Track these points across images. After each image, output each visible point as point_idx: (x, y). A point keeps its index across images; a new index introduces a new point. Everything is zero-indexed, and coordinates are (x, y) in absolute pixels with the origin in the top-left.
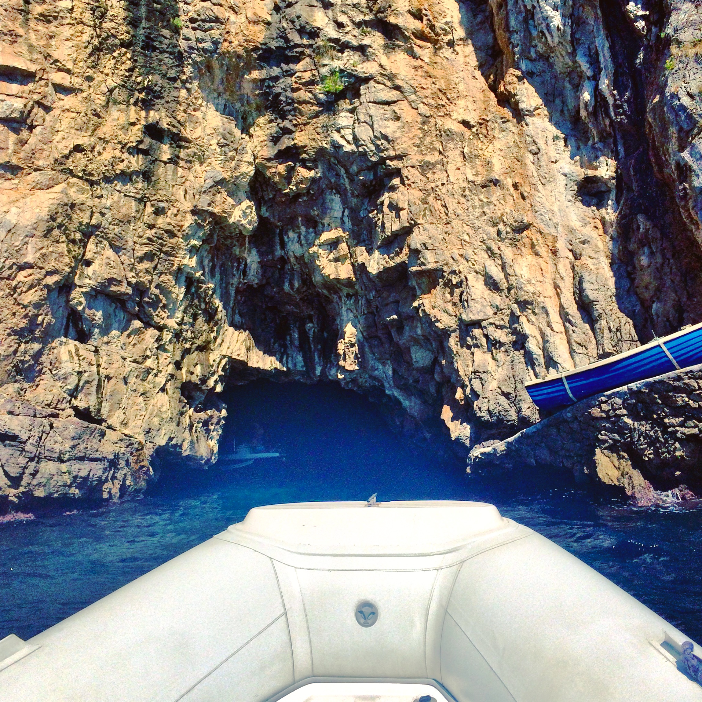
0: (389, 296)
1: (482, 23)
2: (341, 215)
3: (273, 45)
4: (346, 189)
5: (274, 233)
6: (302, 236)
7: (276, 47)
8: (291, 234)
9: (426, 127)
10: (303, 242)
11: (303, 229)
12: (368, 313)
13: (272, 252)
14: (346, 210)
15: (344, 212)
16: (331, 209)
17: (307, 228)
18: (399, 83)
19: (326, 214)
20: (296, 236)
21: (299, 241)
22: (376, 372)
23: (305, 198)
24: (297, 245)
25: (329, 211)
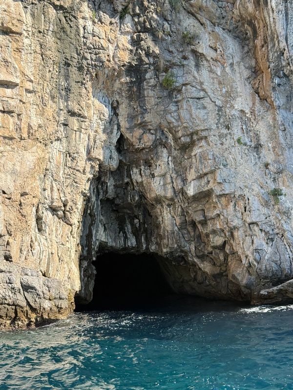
0: (198, 206)
1: (248, 52)
2: (167, 160)
3: (134, 63)
4: (171, 145)
5: (124, 168)
6: (142, 171)
7: (135, 65)
8: (135, 170)
9: (220, 113)
10: (143, 175)
11: (142, 167)
12: (182, 215)
13: (123, 180)
14: (170, 157)
15: (168, 158)
16: (162, 157)
17: (145, 167)
18: (204, 87)
19: (159, 159)
20: (138, 170)
21: (140, 174)
22: (186, 248)
23: (147, 150)
24: (139, 176)
25: (160, 158)
